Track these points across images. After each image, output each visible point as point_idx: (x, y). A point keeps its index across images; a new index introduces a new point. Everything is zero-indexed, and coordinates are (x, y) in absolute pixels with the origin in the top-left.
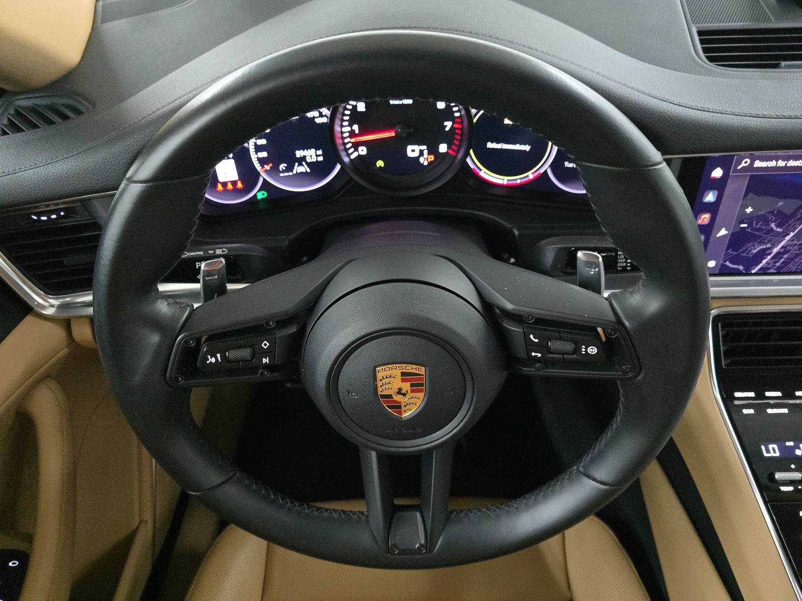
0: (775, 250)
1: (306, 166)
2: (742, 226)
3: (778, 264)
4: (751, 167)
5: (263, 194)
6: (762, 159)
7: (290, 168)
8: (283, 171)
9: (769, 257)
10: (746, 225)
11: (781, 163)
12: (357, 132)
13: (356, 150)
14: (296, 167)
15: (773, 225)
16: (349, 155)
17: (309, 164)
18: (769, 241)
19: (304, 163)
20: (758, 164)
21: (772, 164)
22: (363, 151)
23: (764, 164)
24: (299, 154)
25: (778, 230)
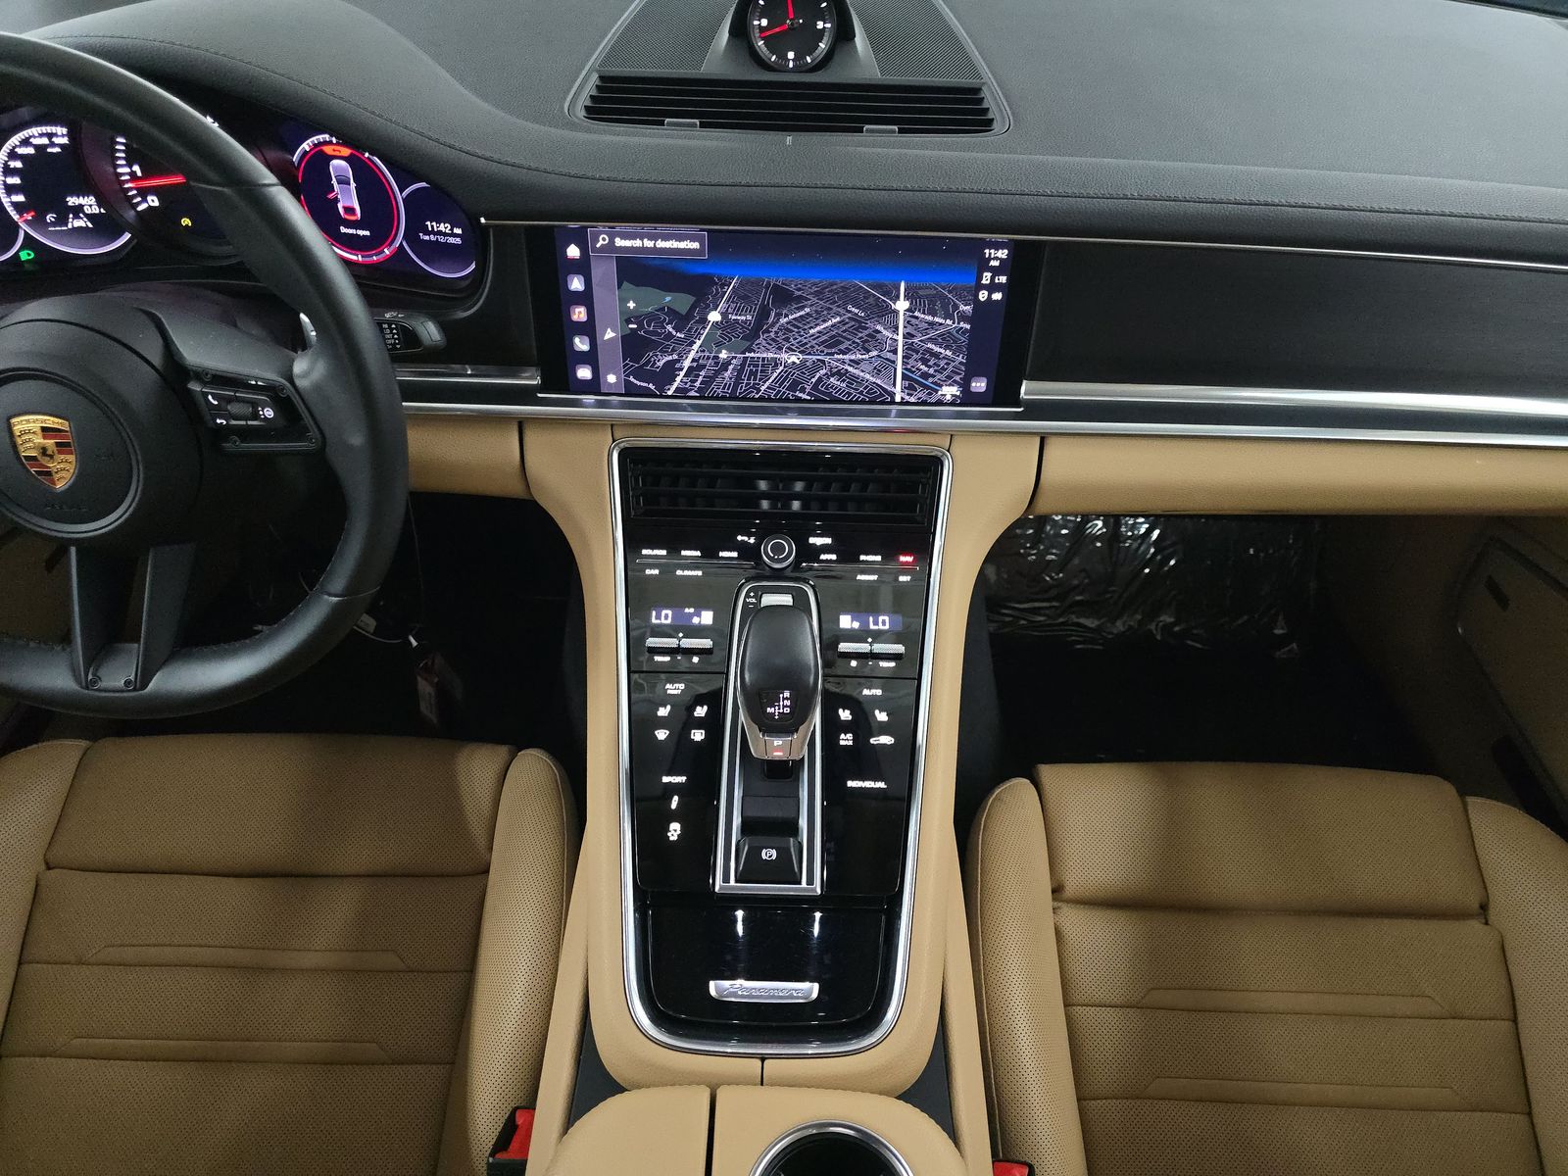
0: (687, 364)
1: (85, 219)
2: (631, 326)
3: (697, 384)
4: (611, 246)
5: (29, 255)
6: (624, 237)
7: (62, 220)
8: (53, 224)
9: (682, 373)
10: (635, 326)
11: (649, 244)
12: (139, 174)
13: (145, 200)
14: (70, 220)
15: (669, 328)
16: (134, 206)
17: (90, 217)
18: (673, 350)
19: (81, 215)
20: (619, 242)
21: (637, 243)
22: (153, 201)
23: (627, 243)
24: (72, 201)
25: (678, 335)
